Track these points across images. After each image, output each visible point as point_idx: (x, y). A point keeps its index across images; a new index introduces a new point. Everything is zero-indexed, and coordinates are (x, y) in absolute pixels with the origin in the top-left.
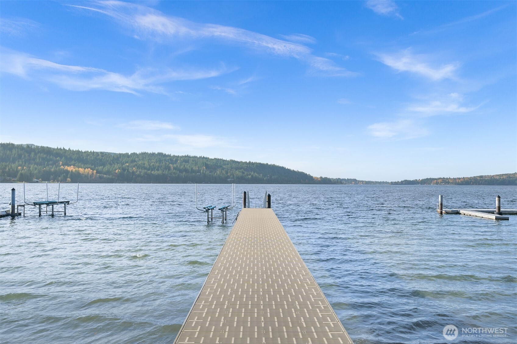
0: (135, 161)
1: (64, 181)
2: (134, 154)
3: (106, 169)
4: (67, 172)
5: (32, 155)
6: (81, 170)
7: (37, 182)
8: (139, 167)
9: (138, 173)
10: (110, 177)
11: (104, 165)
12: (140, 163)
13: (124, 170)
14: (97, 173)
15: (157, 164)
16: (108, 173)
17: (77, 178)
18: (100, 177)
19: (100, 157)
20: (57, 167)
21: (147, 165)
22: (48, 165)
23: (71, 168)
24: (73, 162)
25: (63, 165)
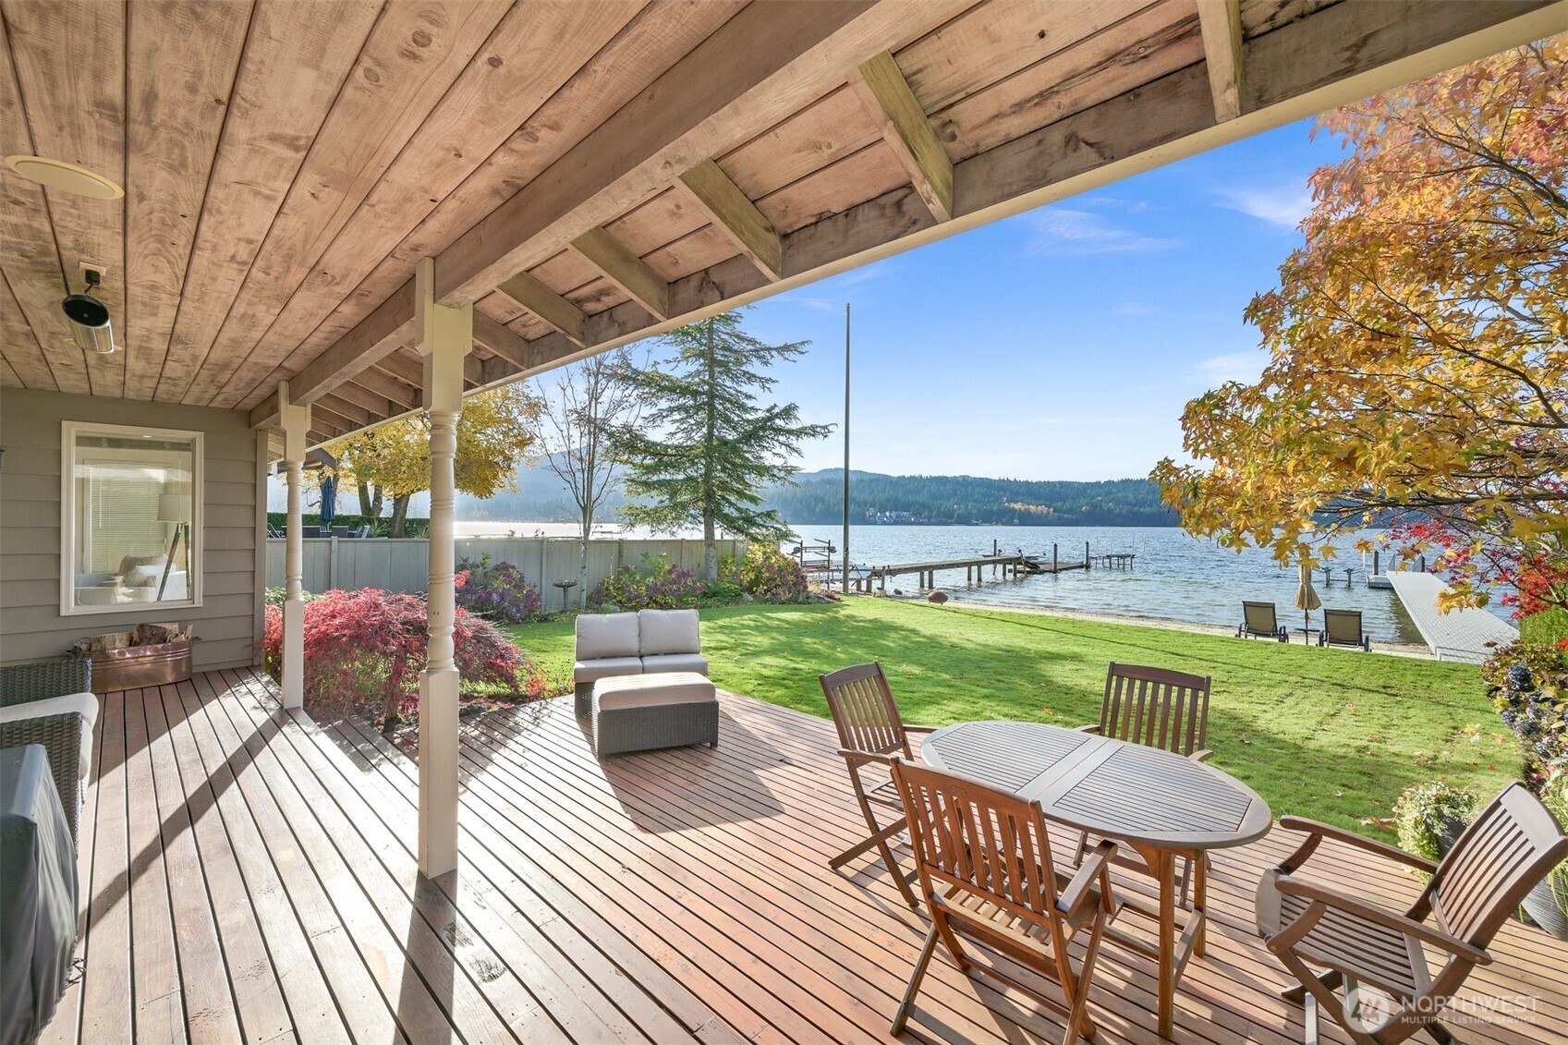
0: (1111, 493)
1: (1010, 523)
2: (1110, 483)
3: (1067, 505)
4: (1014, 509)
5: (970, 489)
6: (1032, 508)
7: (977, 525)
8: (1118, 502)
9: (1117, 510)
10: (1074, 517)
11: (1064, 500)
12: (1120, 495)
13: (1094, 506)
14: (1054, 511)
15: (1150, 497)
16: (1070, 511)
17: (1027, 520)
18: (1059, 518)
19: (1058, 488)
20: (1000, 504)
21: (1131, 497)
22: (989, 502)
23: (1018, 506)
24: (1021, 498)
25: (1008, 501)
